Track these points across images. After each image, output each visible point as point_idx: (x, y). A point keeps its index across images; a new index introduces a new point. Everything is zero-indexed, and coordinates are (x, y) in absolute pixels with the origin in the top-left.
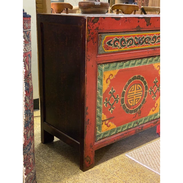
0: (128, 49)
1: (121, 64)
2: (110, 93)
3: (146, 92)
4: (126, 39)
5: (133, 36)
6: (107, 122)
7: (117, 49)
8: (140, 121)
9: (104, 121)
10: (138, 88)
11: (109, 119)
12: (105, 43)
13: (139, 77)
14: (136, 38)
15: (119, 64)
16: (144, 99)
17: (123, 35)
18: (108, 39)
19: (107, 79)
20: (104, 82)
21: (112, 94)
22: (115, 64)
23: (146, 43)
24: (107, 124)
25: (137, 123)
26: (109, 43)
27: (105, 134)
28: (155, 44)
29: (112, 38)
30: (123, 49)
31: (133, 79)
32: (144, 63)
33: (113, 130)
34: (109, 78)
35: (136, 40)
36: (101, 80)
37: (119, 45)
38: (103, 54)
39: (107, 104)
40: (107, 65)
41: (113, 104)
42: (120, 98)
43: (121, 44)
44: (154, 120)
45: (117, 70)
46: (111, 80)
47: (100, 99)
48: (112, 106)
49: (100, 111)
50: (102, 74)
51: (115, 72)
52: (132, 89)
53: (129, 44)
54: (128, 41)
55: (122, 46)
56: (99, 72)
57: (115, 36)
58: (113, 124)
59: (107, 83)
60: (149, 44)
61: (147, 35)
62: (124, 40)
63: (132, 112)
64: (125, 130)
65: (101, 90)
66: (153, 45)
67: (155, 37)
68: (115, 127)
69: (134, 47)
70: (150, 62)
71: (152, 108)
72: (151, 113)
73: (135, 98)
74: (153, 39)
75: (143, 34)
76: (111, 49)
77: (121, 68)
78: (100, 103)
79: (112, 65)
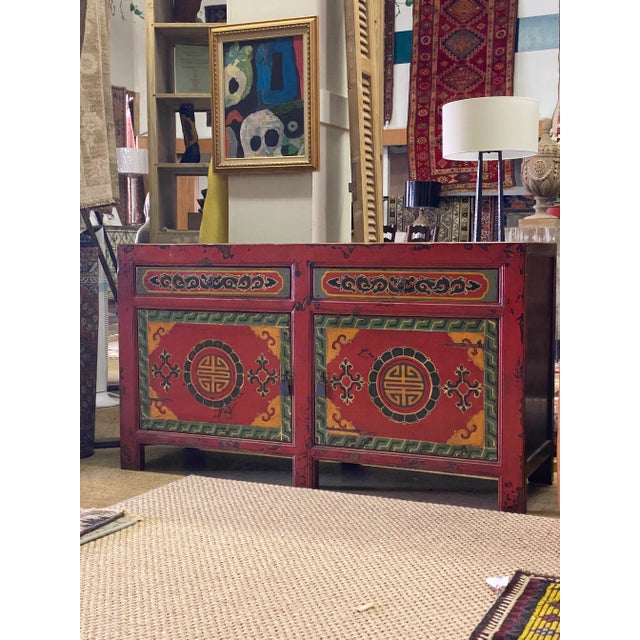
0: (189, 292)
1: (179, 314)
2: (162, 357)
3: (240, 377)
4: (184, 277)
5: (198, 274)
6: (159, 404)
7: (168, 290)
8: (230, 430)
9: (154, 399)
10: (219, 363)
11: (163, 400)
12: (146, 280)
13: (219, 344)
14: (203, 277)
15: (174, 314)
16: (237, 390)
17: (178, 271)
18: (150, 274)
19: (155, 334)
20: (150, 337)
21: (166, 360)
22: (166, 313)
23: (227, 287)
24: (159, 408)
25: (224, 429)
26: (154, 280)
27: (156, 422)
28: (250, 291)
29: (158, 273)
30: (179, 291)
32: (228, 320)
33: (170, 423)
34: (158, 333)
35: (203, 280)
36: (145, 334)
37: (171, 285)
38: (144, 295)
39: (156, 373)
40: (154, 312)
41: (168, 377)
42: (180, 371)
43: (175, 282)
44: (269, 440)
45: (172, 324)
46: (161, 337)
47: (145, 363)
48: (166, 380)
49: (146, 381)
50: (145, 325)
51: (168, 327)
52: (206, 361)
53: (189, 285)
54: (188, 280)
55: (178, 287)
56: (140, 321)
57: (163, 272)
58: (172, 413)
59: (155, 339)
60: (235, 288)
61: (227, 273)
62: (180, 279)
63: (209, 404)
64: (197, 433)
65: (146, 348)
66: (244, 292)
67: (248, 279)
68: (175, 418)
69: (200, 291)
70: (241, 320)
71: (260, 413)
72: (258, 422)
73: (214, 380)
74: (242, 281)
75: (218, 271)
76: (158, 289)
77: (179, 321)
78: (145, 368)
79: (161, 314)
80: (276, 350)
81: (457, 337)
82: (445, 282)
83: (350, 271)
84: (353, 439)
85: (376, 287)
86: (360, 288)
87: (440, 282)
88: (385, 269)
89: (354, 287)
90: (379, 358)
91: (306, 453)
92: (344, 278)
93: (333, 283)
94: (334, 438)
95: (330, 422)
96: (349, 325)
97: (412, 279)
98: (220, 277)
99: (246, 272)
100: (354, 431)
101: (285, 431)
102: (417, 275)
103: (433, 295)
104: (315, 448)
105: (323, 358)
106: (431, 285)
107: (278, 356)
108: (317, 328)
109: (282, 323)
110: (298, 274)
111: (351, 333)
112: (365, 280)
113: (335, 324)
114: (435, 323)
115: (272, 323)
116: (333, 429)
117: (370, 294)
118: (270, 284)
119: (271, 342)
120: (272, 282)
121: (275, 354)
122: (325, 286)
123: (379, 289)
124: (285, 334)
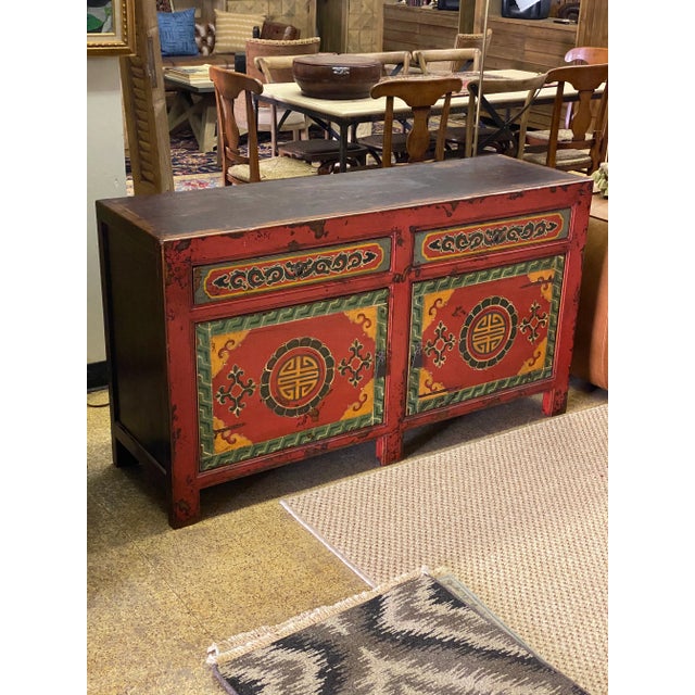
0: (271, 287)
1: (255, 318)
2: (232, 376)
3: (330, 372)
4: (262, 270)
5: (282, 262)
6: (227, 434)
7: (241, 290)
8: (317, 433)
9: (219, 431)
10: (306, 364)
11: (234, 428)
12: (209, 283)
13: (306, 342)
14: (289, 265)
15: (248, 319)
16: (326, 387)
17: (254, 264)
18: (215, 275)
19: (221, 350)
20: (214, 356)
21: (237, 378)
22: (238, 320)
23: (318, 272)
24: (227, 439)
25: (309, 435)
26: (220, 282)
27: (222, 457)
28: (346, 271)
29: (227, 272)
30: (256, 289)
31: (290, 346)
32: (318, 311)
33: (244, 450)
34: (225, 348)
35: (289, 269)
36: (207, 354)
37: (246, 283)
38: (206, 304)
39: (223, 398)
40: (220, 324)
41: (240, 399)
42: (256, 386)
43: (250, 280)
44: (359, 429)
45: (245, 332)
46: (230, 352)
47: (206, 389)
48: (237, 402)
49: (208, 412)
50: (206, 342)
51: (239, 336)
52: (289, 365)
53: (270, 278)
54: (268, 274)
55: (254, 284)
56: (200, 338)
57: (234, 269)
58: (244, 439)
59: (221, 357)
60: (328, 272)
61: (320, 255)
62: (258, 273)
63: (294, 412)
64: (277, 451)
65: (208, 371)
66: (339, 274)
67: (343, 258)
68: (249, 443)
69: (285, 283)
70: (334, 307)
71: (351, 404)
72: (349, 414)
73: (298, 384)
74: (337, 263)
75: (307, 256)
76: (229, 292)
77: (256, 327)
78: (207, 396)
79: (230, 323)
80: (371, 332)
81: (534, 277)
82: (530, 227)
83: (451, 230)
84: (442, 398)
85: (473, 243)
86: (458, 246)
87: (527, 228)
88: (481, 223)
89: (453, 247)
90: (471, 313)
91: (398, 428)
92: (444, 238)
93: (434, 246)
94: (425, 404)
95: (422, 389)
96: (445, 287)
97: (505, 229)
98: (310, 262)
99: (342, 251)
100: (444, 391)
101: (377, 414)
102: (509, 224)
103: (521, 241)
104: (406, 420)
105: (419, 326)
106: (519, 231)
107: (374, 338)
108: (415, 297)
109: (380, 300)
110: (400, 242)
111: (446, 295)
112: (464, 238)
113: (432, 289)
114: (518, 268)
115: (369, 302)
116: (425, 395)
117: (468, 250)
118: (369, 260)
119: (367, 323)
120: (371, 257)
121: (370, 336)
122: (426, 251)
123: (477, 244)
124: (383, 311)
